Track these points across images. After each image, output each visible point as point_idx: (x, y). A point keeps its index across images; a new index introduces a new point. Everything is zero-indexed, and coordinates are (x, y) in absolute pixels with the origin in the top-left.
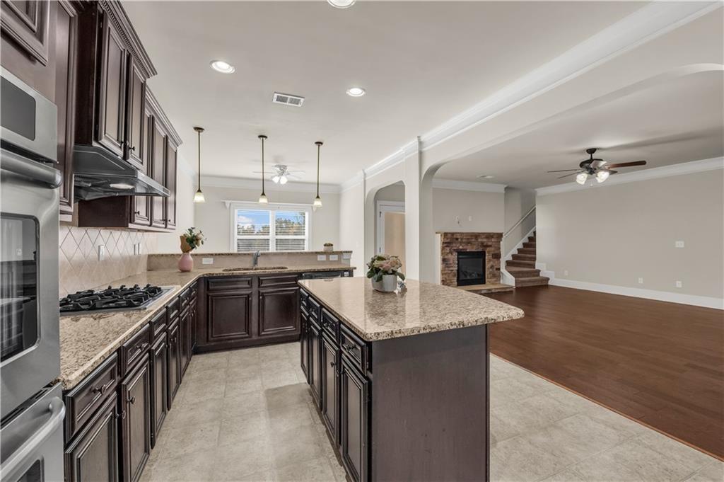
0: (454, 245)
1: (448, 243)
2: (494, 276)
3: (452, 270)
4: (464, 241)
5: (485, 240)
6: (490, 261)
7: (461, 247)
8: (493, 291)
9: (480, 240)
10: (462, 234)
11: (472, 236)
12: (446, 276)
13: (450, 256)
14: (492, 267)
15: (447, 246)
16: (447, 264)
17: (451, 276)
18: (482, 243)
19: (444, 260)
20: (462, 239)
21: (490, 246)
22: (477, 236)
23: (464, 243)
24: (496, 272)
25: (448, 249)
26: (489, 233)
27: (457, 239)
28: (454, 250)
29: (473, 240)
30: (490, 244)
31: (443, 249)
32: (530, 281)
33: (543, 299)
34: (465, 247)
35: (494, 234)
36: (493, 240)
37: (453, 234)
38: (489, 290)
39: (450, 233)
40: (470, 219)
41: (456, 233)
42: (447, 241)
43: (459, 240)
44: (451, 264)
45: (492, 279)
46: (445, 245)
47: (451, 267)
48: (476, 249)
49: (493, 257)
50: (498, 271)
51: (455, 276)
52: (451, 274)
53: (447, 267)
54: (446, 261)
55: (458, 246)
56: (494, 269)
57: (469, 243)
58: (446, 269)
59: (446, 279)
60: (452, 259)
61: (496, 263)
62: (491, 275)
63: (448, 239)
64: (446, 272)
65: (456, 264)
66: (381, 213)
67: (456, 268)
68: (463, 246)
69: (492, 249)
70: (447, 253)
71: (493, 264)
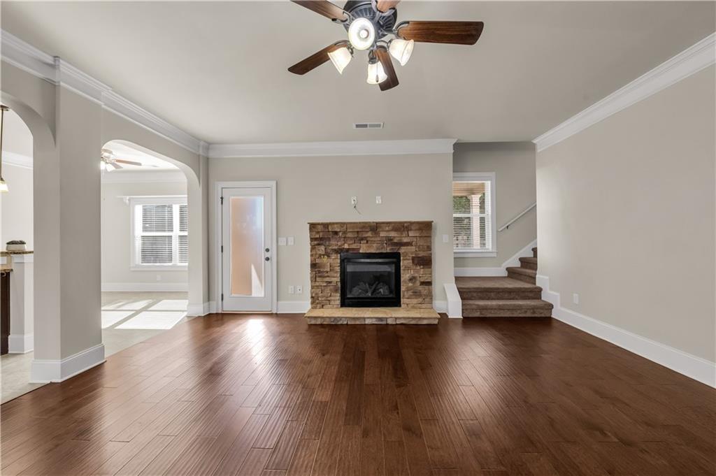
0: (333, 242)
1: (321, 239)
2: (416, 294)
3: (330, 282)
4: (349, 235)
5: (393, 234)
6: (408, 268)
7: (346, 246)
8: (390, 322)
9: (382, 234)
10: (342, 224)
11: (364, 227)
12: (319, 291)
13: (325, 259)
14: (412, 279)
15: (319, 244)
16: (319, 272)
17: (328, 291)
18: (390, 240)
19: (314, 266)
20: (345, 233)
21: (407, 244)
22: (375, 228)
23: (351, 239)
24: (421, 288)
25: (323, 248)
26: (402, 224)
27: (336, 233)
29: (369, 234)
30: (405, 240)
31: (313, 248)
33: (549, 344)
34: (354, 246)
35: (411, 223)
36: (411, 234)
37: (326, 225)
38: (381, 319)
39: (322, 224)
40: (378, 200)
41: (334, 224)
42: (317, 236)
43: (340, 234)
44: (327, 272)
45: (415, 301)
46: (316, 242)
47: (328, 276)
48: (378, 249)
49: (416, 262)
50: (427, 287)
51: (336, 291)
52: (329, 288)
53: (320, 277)
54: (319, 267)
55: (339, 244)
56: (418, 283)
57: (362, 239)
58: (318, 279)
59: (316, 294)
60: (329, 264)
61: (421, 272)
62: (410, 293)
63: (318, 232)
64: (317, 284)
65: (337, 272)
66: (222, 198)
67: (336, 279)
68: (349, 245)
69: (413, 249)
70: (320, 255)
71: (416, 275)
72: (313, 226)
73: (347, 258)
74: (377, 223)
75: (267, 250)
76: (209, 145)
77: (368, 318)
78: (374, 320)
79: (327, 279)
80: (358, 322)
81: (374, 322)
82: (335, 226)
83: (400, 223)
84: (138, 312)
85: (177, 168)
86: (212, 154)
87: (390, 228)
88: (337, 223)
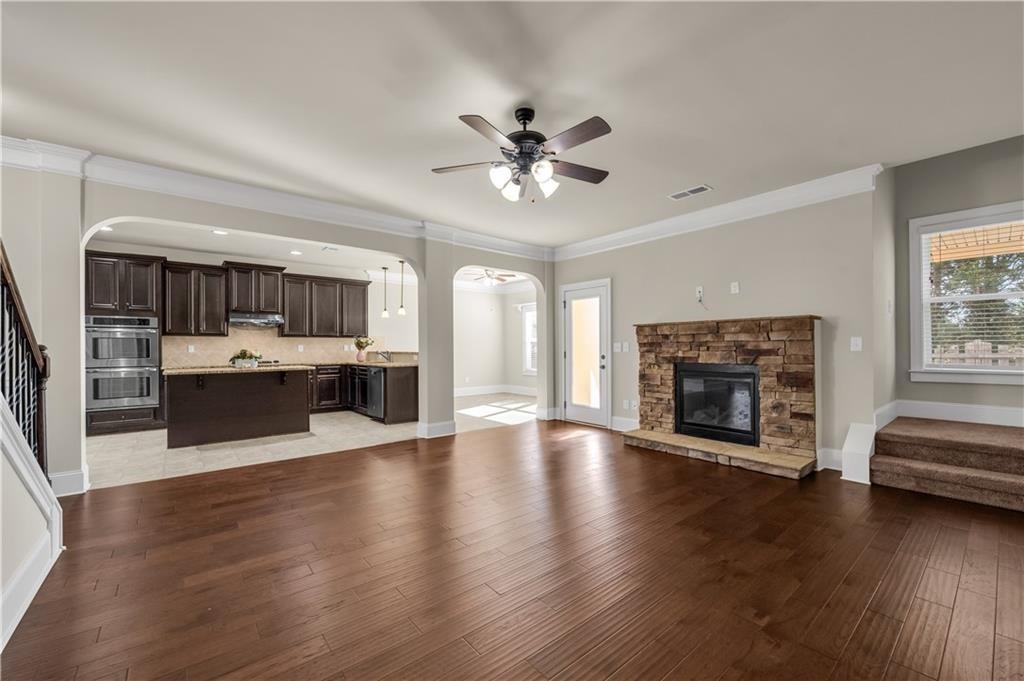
0: (664, 348)
1: (651, 344)
2: (784, 431)
3: (661, 399)
4: (683, 339)
5: (743, 337)
6: (770, 390)
7: (680, 354)
9: (728, 338)
11: (699, 328)
12: (648, 408)
13: (655, 370)
14: (777, 407)
15: (648, 351)
16: (649, 385)
17: (659, 410)
18: (740, 347)
19: (643, 377)
20: (676, 336)
21: (768, 352)
22: (717, 328)
23: (686, 344)
24: (792, 422)
25: (653, 356)
26: (756, 321)
27: (666, 337)
28: (664, 358)
29: (709, 338)
30: (765, 346)
31: (642, 355)
32: (967, 483)
34: (691, 354)
35: (772, 321)
37: (654, 327)
39: (649, 326)
40: (734, 288)
42: (645, 341)
43: (672, 338)
44: (658, 386)
45: (781, 441)
46: (645, 349)
47: (658, 392)
48: (722, 358)
49: (784, 381)
50: (803, 423)
51: (669, 411)
52: (660, 406)
53: (649, 391)
54: (649, 380)
55: (672, 350)
56: (787, 415)
57: (700, 345)
58: (647, 394)
59: (645, 412)
60: (659, 376)
61: (794, 399)
62: (773, 428)
63: (646, 336)
64: (647, 400)
65: (669, 387)
66: (565, 302)
67: (668, 395)
68: (684, 352)
69: (779, 360)
70: (650, 365)
71: (784, 401)
72: (640, 328)
73: (683, 369)
74: (718, 323)
75: (603, 357)
76: (553, 250)
77: (693, 450)
78: (700, 454)
79: (657, 395)
80: (679, 453)
81: (700, 456)
82: (665, 327)
83: (753, 320)
84: (510, 410)
85: (524, 278)
86: (557, 259)
87: (738, 328)
88: (666, 324)
